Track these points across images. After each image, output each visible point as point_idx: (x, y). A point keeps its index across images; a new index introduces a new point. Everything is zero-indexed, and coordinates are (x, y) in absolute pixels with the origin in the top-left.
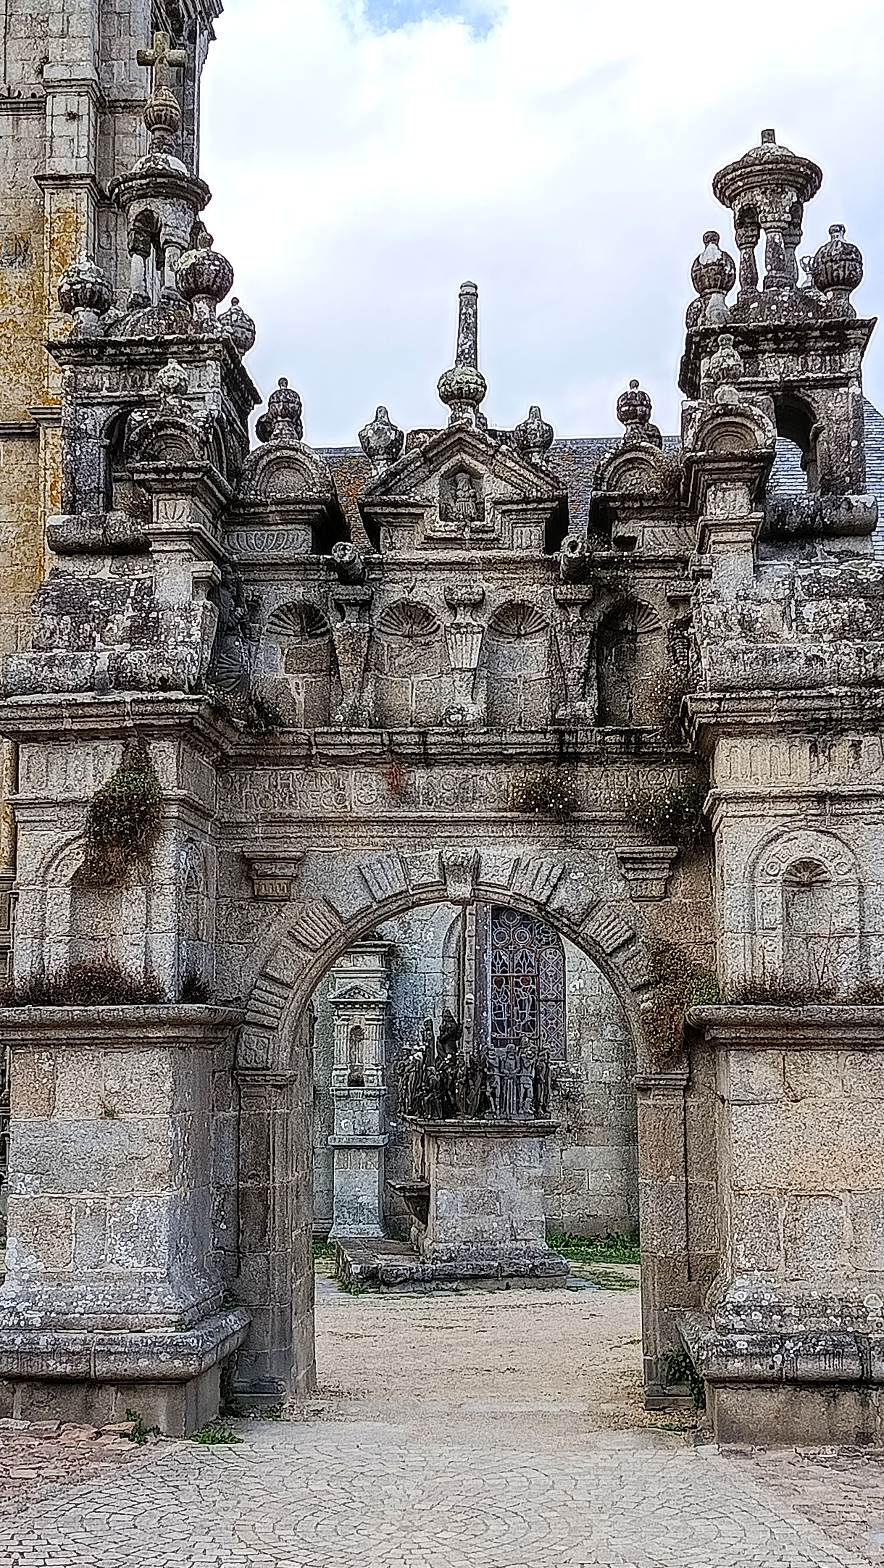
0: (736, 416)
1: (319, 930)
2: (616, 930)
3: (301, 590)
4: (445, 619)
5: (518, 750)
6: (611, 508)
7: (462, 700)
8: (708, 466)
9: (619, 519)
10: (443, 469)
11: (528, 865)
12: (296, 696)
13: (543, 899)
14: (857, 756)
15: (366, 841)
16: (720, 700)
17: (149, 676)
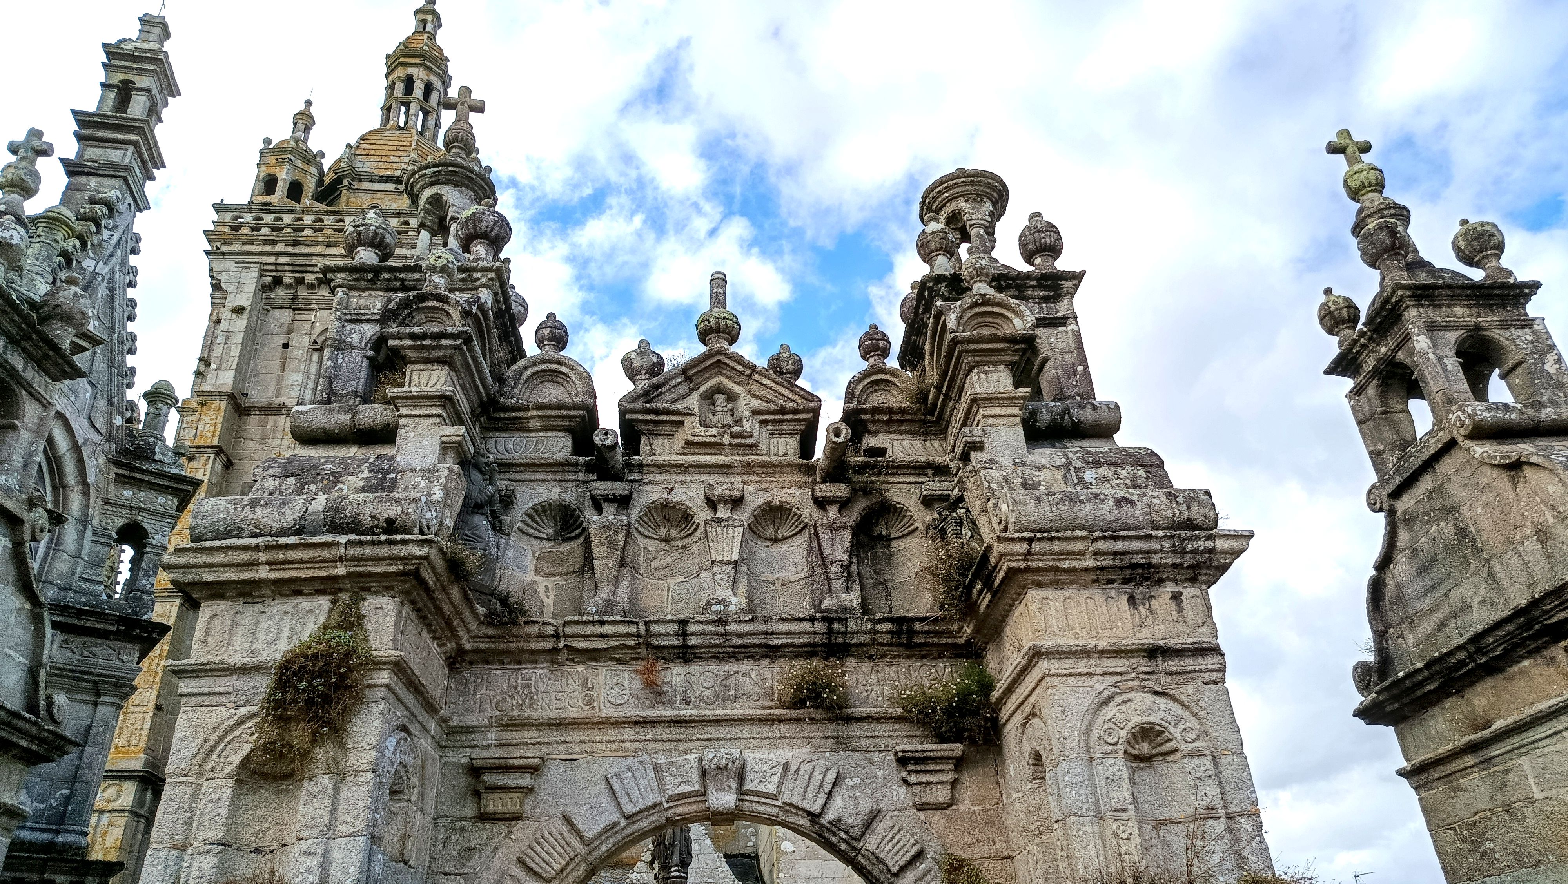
0: (993, 305)
1: (555, 854)
2: (901, 843)
3: (557, 490)
4: (703, 514)
5: (784, 641)
6: (862, 420)
7: (724, 593)
8: (972, 347)
9: (870, 432)
10: (702, 389)
11: (798, 769)
12: (545, 599)
13: (816, 808)
14: (1180, 609)
15: (615, 746)
16: (1030, 540)
17: (373, 517)
